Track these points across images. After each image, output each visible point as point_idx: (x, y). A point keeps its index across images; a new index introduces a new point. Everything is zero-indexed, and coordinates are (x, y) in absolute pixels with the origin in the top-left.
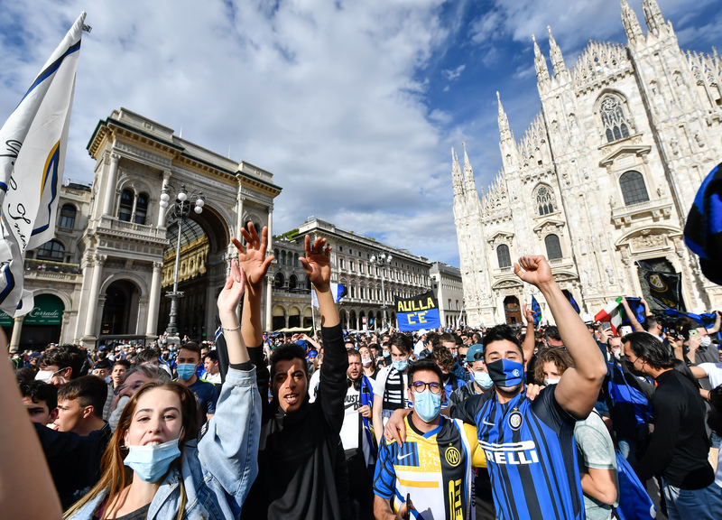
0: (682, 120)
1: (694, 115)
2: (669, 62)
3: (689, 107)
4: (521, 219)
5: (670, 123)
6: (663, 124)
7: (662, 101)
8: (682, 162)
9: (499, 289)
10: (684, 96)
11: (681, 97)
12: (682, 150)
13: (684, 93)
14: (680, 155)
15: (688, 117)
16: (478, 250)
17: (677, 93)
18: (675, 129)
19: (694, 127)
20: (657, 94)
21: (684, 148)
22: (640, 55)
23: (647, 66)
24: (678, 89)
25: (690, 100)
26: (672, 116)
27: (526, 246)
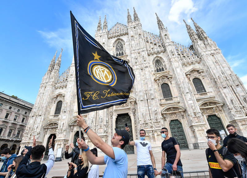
0: (139, 50)
1: (144, 49)
2: (138, 31)
3: (142, 47)
4: (70, 86)
5: (135, 51)
6: (133, 51)
7: (134, 43)
8: (138, 67)
9: (48, 128)
10: (141, 42)
11: (140, 42)
12: (138, 62)
13: (141, 41)
14: (137, 64)
15: (142, 50)
16: (44, 102)
17: (139, 41)
18: (137, 54)
19: (143, 53)
20: (133, 41)
21: (139, 61)
22: (130, 27)
23: (131, 31)
24: (140, 40)
25: (143, 44)
26: (136, 49)
27: (67, 101)
